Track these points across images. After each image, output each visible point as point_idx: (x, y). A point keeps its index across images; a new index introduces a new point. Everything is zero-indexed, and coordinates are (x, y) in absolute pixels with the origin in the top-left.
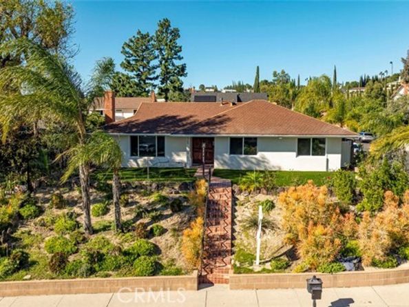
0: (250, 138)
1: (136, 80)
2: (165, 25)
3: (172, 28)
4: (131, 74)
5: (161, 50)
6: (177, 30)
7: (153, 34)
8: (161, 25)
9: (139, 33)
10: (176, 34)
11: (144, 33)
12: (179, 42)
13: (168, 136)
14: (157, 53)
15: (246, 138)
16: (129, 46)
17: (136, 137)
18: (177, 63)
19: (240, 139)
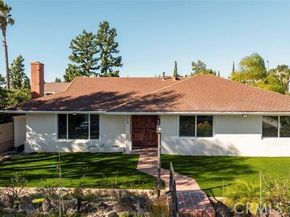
0: (205, 117)
1: (82, 70)
2: (105, 26)
3: (110, 29)
4: (78, 65)
5: (101, 46)
6: (114, 30)
7: (95, 33)
8: (102, 26)
9: (84, 32)
10: (113, 33)
11: (88, 32)
12: (116, 39)
13: (103, 114)
14: (98, 48)
15: (199, 117)
16: (76, 42)
17: (65, 115)
18: (115, 55)
19: (193, 117)
